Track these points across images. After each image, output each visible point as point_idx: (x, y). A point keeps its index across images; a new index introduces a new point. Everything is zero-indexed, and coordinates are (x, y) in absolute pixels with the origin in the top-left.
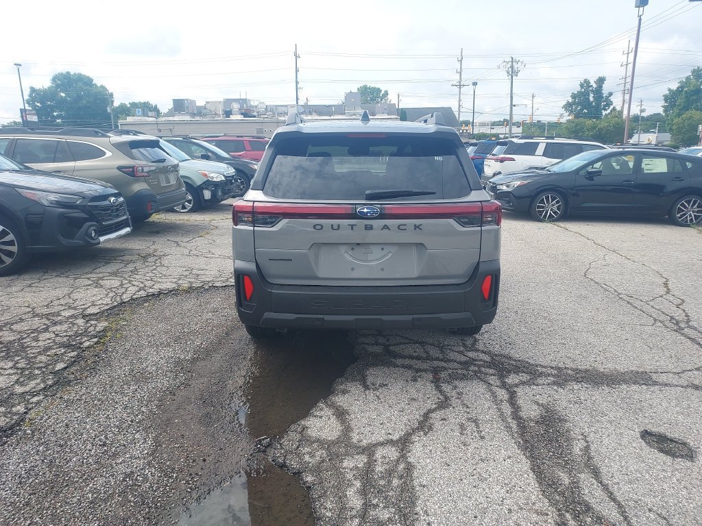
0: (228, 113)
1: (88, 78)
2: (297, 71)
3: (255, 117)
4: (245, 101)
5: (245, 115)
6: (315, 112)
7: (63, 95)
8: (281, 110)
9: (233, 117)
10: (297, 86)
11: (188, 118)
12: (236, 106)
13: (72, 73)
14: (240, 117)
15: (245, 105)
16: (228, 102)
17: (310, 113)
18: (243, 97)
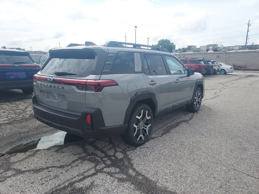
0: (208, 50)
1: (169, 40)
2: (248, 31)
3: (218, 51)
4: (215, 45)
5: (215, 50)
6: (247, 48)
7: (161, 47)
8: (231, 48)
9: (209, 52)
10: (247, 37)
11: (192, 52)
12: (211, 47)
13: (164, 39)
14: (212, 51)
15: (215, 47)
16: (208, 46)
17: (245, 49)
18: (215, 44)
